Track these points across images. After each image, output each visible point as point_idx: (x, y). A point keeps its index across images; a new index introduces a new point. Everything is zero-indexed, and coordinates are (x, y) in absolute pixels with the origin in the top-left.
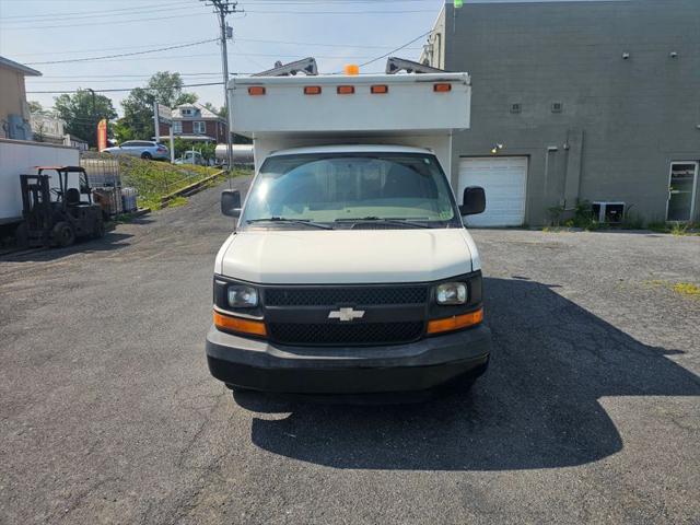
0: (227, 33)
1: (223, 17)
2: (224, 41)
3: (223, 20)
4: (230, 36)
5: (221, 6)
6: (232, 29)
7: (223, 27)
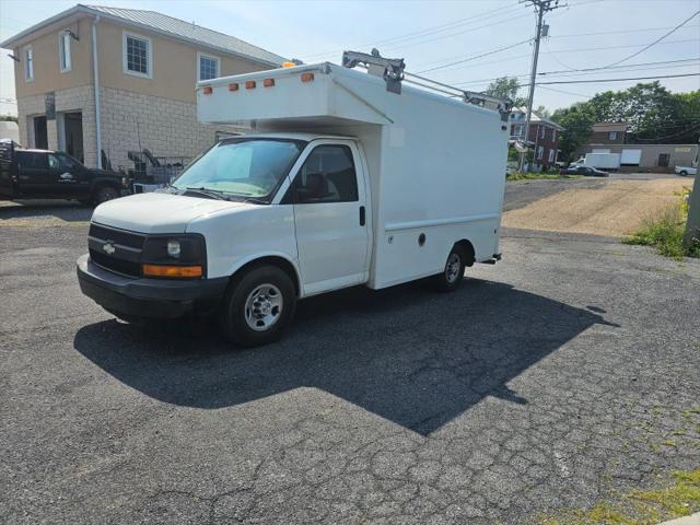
0: (542, 30)
1: (541, 15)
2: (537, 41)
3: (540, 18)
4: (545, 34)
5: (542, 5)
6: (548, 26)
7: (539, 26)
